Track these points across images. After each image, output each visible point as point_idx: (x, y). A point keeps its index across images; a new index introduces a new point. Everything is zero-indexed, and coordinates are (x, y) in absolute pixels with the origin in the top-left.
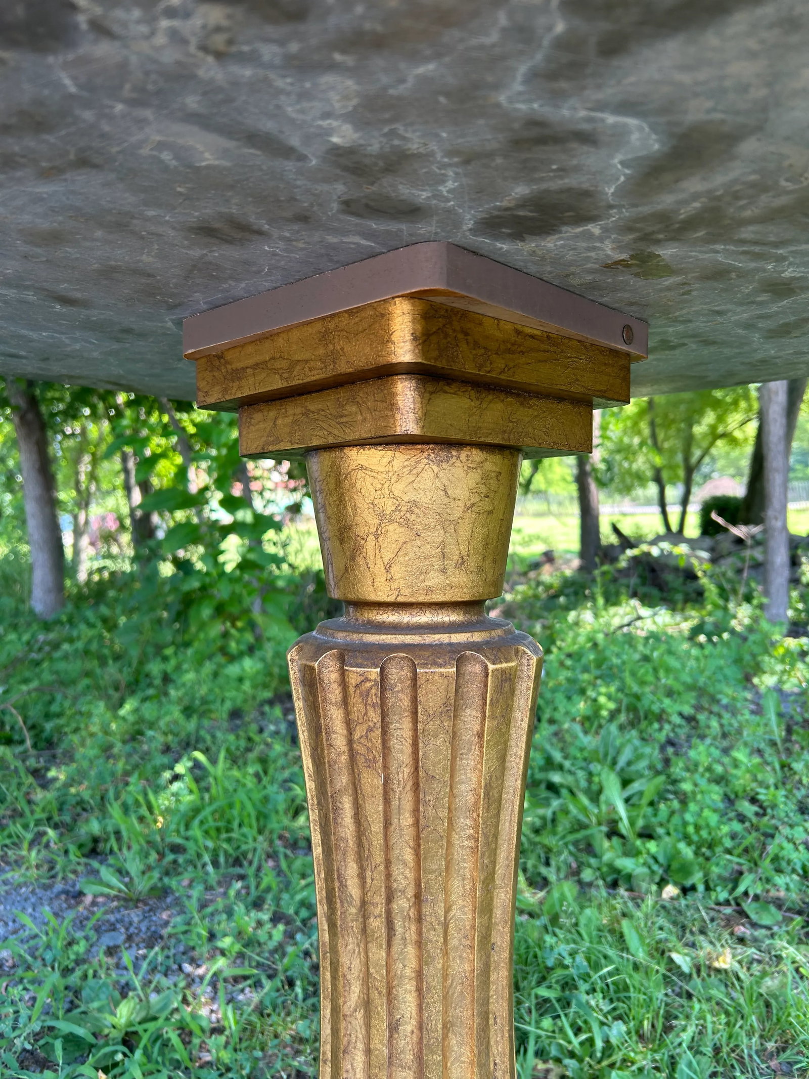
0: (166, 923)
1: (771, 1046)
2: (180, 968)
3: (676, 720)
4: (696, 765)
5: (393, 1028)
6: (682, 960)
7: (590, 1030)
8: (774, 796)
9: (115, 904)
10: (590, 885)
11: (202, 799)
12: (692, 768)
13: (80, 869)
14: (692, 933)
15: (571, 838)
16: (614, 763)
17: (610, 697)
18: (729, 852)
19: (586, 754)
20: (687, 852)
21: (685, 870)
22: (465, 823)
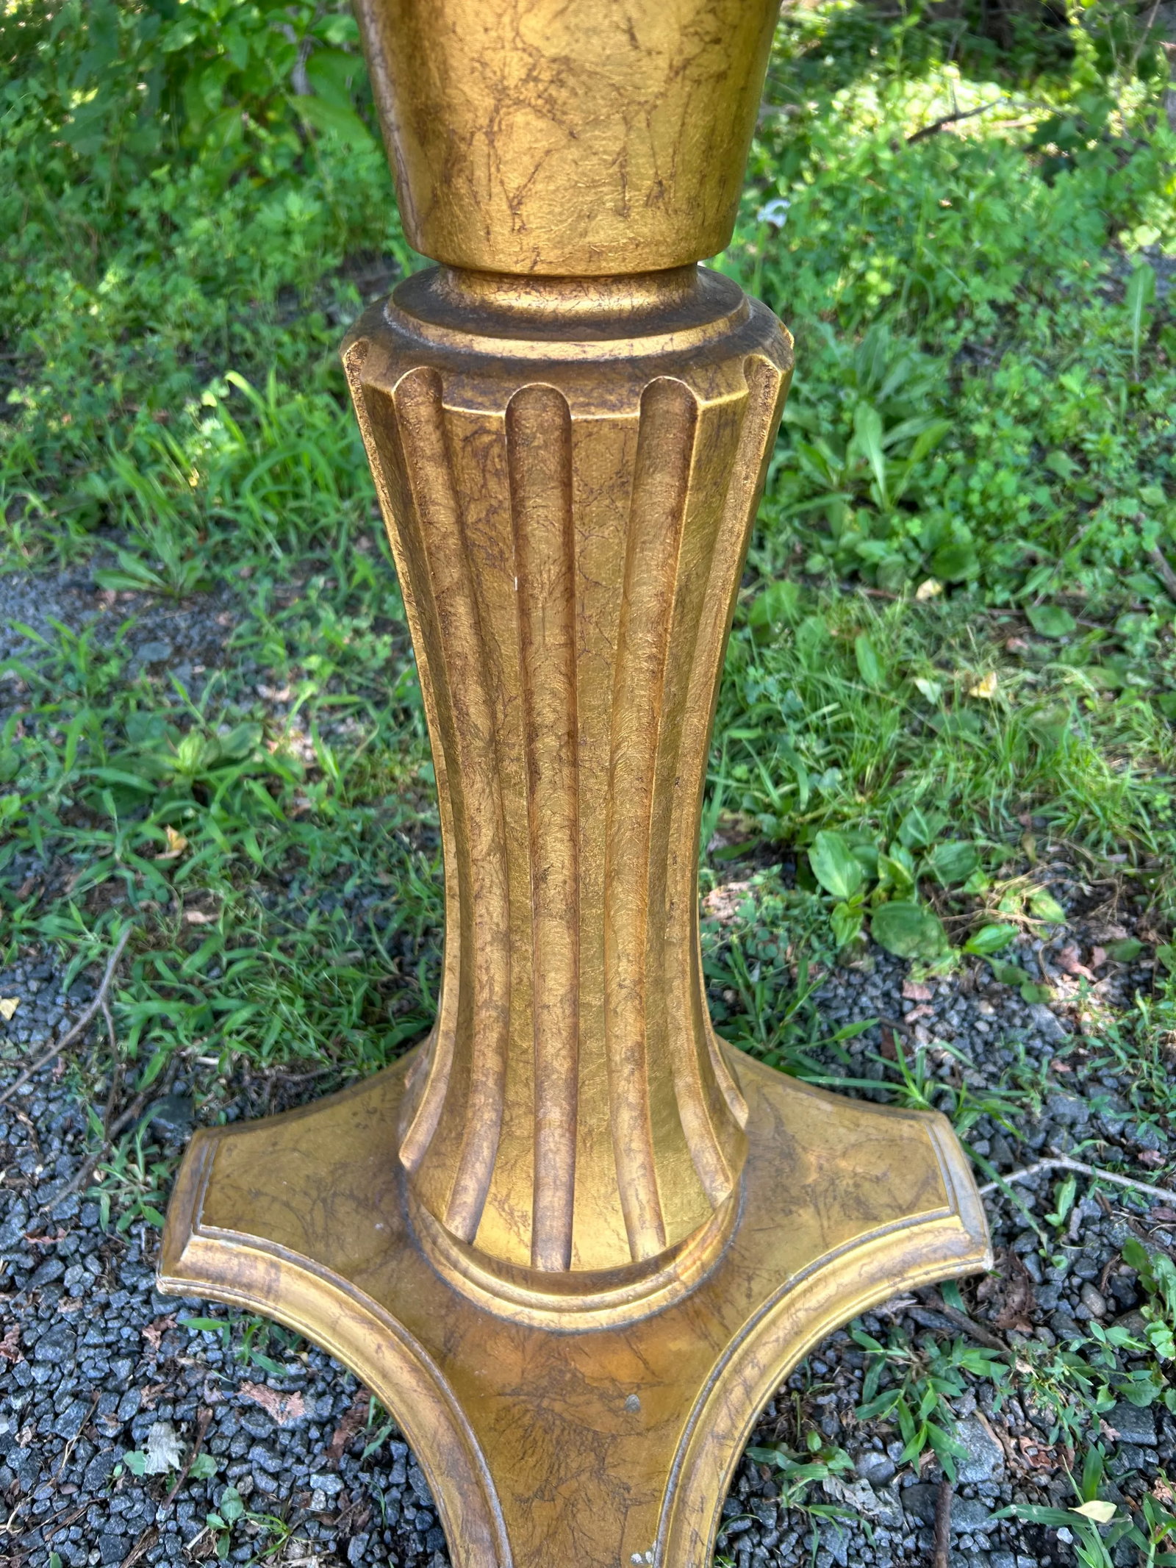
0: (227, 631)
1: (1025, 796)
2: (255, 692)
3: (984, 313)
4: (1001, 395)
5: (540, 878)
6: (928, 687)
7: (795, 779)
8: (1107, 445)
9: (149, 602)
10: (820, 577)
11: (251, 447)
12: (994, 397)
13: (89, 550)
14: (950, 647)
15: (798, 508)
16: (877, 387)
17: (885, 273)
18: (1023, 533)
19: (835, 373)
20: (962, 531)
21: (957, 560)
22: (644, 638)
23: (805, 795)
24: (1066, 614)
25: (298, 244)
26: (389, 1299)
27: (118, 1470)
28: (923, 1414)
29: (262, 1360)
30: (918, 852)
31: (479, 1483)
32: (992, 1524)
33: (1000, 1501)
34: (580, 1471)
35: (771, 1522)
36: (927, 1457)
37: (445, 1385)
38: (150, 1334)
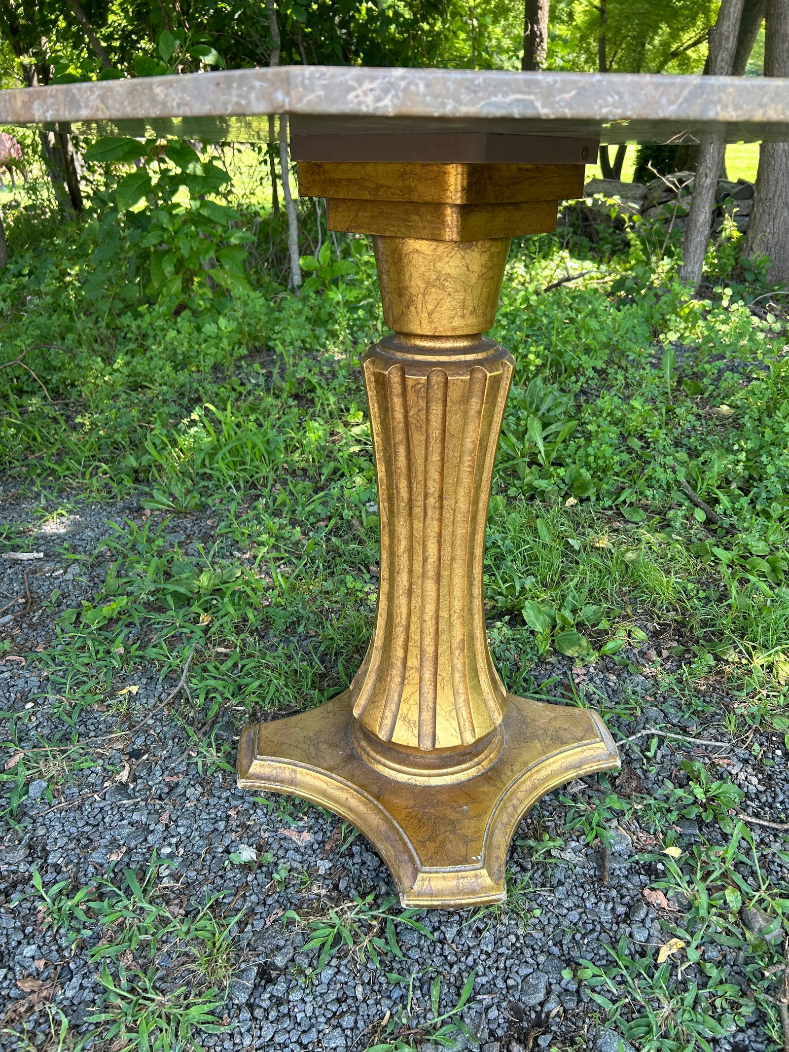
0: (213, 528)
1: (625, 589)
2: (232, 554)
3: (590, 373)
4: (601, 411)
5: (425, 560)
6: (576, 543)
7: (513, 581)
8: (658, 434)
9: (169, 515)
10: (515, 498)
11: (218, 440)
12: (598, 413)
13: (132, 491)
14: (583, 527)
15: (501, 466)
16: (537, 410)
17: (538, 355)
18: (617, 474)
19: (515, 402)
20: (586, 474)
21: (584, 487)
22: (467, 458)
23: (518, 588)
24: (641, 511)
25: (225, 344)
27: (227, 862)
28: (594, 825)
29: (288, 818)
30: (574, 611)
31: (401, 839)
32: (628, 865)
33: (630, 856)
34: (445, 832)
35: (529, 866)
36: (597, 840)
37: (381, 807)
38: (232, 813)
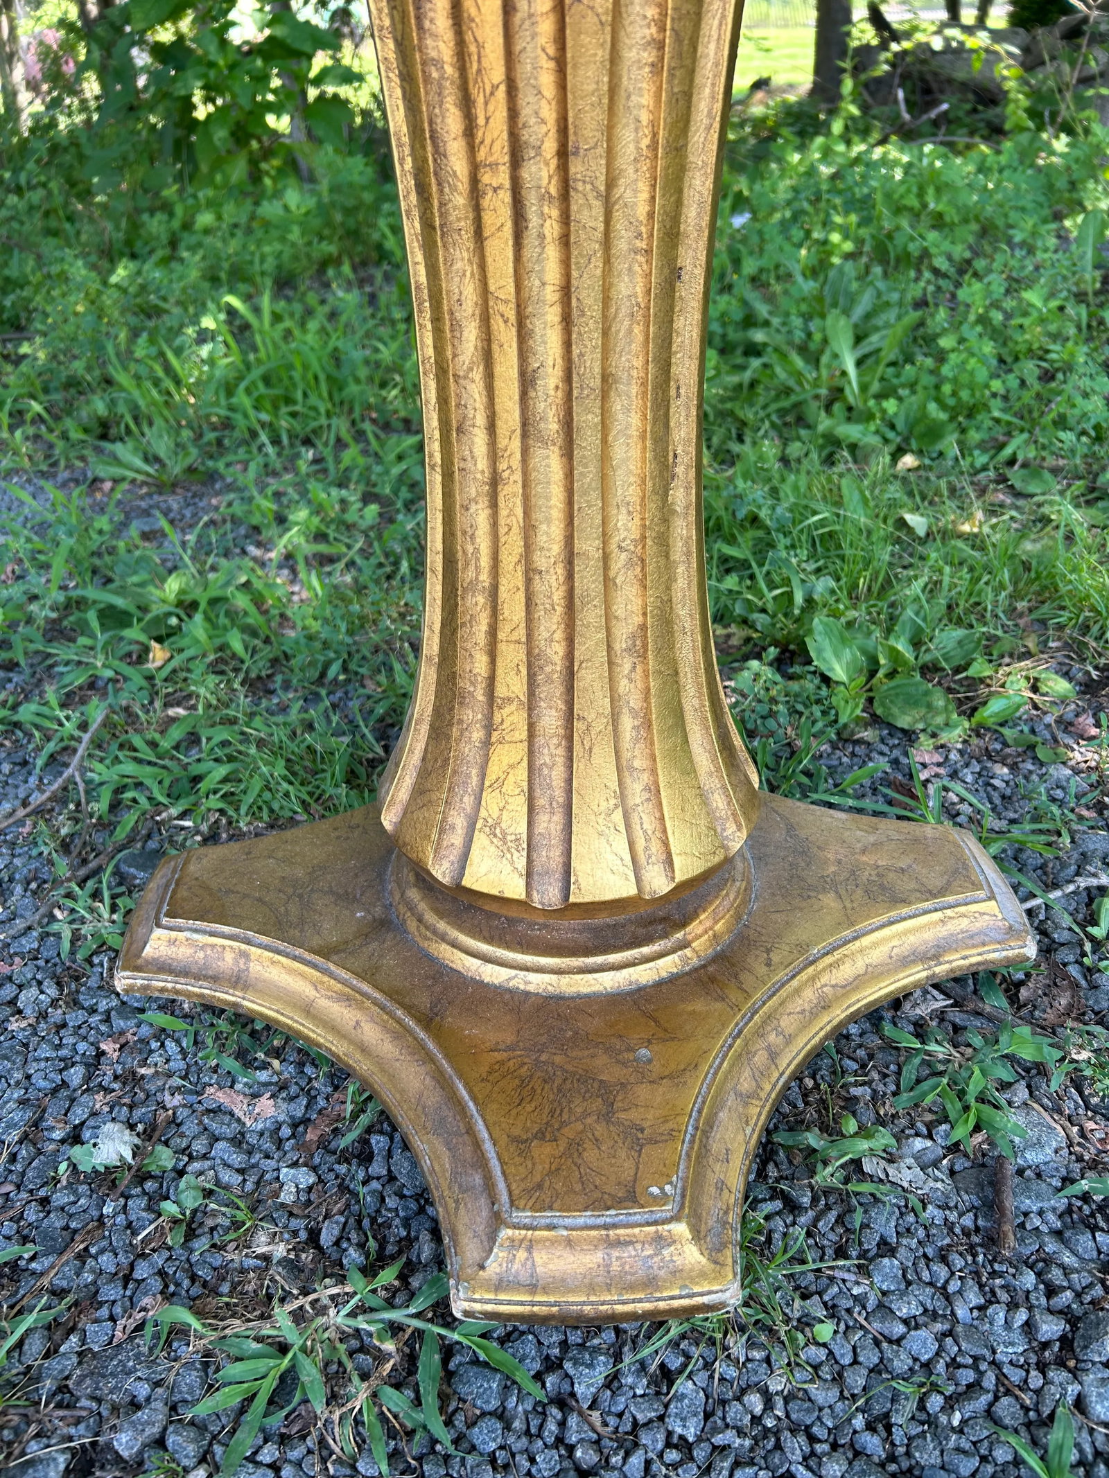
0: (218, 508)
1: (1022, 604)
2: (244, 552)
5: (528, 382)
6: (916, 521)
7: (788, 585)
8: (1072, 355)
9: (144, 490)
10: (798, 461)
11: (245, 361)
14: (932, 501)
15: (774, 407)
17: (846, 235)
19: (805, 308)
20: (939, 415)
21: (934, 432)
23: (799, 598)
24: (1046, 476)
25: (295, 234)
26: (366, 975)
27: (63, 1167)
28: (971, 1099)
29: (230, 1063)
30: (916, 643)
31: (470, 1131)
32: (1062, 1204)
33: (1068, 1180)
34: (586, 1114)
35: (806, 1200)
36: (979, 1138)
37: (431, 1045)
38: (107, 1046)
